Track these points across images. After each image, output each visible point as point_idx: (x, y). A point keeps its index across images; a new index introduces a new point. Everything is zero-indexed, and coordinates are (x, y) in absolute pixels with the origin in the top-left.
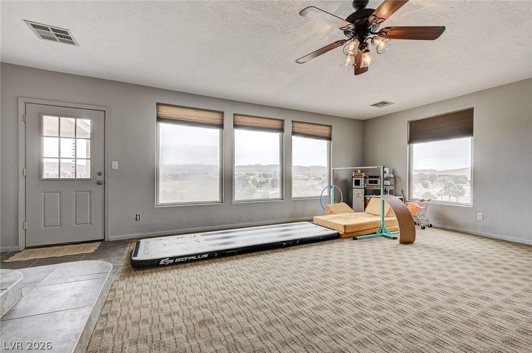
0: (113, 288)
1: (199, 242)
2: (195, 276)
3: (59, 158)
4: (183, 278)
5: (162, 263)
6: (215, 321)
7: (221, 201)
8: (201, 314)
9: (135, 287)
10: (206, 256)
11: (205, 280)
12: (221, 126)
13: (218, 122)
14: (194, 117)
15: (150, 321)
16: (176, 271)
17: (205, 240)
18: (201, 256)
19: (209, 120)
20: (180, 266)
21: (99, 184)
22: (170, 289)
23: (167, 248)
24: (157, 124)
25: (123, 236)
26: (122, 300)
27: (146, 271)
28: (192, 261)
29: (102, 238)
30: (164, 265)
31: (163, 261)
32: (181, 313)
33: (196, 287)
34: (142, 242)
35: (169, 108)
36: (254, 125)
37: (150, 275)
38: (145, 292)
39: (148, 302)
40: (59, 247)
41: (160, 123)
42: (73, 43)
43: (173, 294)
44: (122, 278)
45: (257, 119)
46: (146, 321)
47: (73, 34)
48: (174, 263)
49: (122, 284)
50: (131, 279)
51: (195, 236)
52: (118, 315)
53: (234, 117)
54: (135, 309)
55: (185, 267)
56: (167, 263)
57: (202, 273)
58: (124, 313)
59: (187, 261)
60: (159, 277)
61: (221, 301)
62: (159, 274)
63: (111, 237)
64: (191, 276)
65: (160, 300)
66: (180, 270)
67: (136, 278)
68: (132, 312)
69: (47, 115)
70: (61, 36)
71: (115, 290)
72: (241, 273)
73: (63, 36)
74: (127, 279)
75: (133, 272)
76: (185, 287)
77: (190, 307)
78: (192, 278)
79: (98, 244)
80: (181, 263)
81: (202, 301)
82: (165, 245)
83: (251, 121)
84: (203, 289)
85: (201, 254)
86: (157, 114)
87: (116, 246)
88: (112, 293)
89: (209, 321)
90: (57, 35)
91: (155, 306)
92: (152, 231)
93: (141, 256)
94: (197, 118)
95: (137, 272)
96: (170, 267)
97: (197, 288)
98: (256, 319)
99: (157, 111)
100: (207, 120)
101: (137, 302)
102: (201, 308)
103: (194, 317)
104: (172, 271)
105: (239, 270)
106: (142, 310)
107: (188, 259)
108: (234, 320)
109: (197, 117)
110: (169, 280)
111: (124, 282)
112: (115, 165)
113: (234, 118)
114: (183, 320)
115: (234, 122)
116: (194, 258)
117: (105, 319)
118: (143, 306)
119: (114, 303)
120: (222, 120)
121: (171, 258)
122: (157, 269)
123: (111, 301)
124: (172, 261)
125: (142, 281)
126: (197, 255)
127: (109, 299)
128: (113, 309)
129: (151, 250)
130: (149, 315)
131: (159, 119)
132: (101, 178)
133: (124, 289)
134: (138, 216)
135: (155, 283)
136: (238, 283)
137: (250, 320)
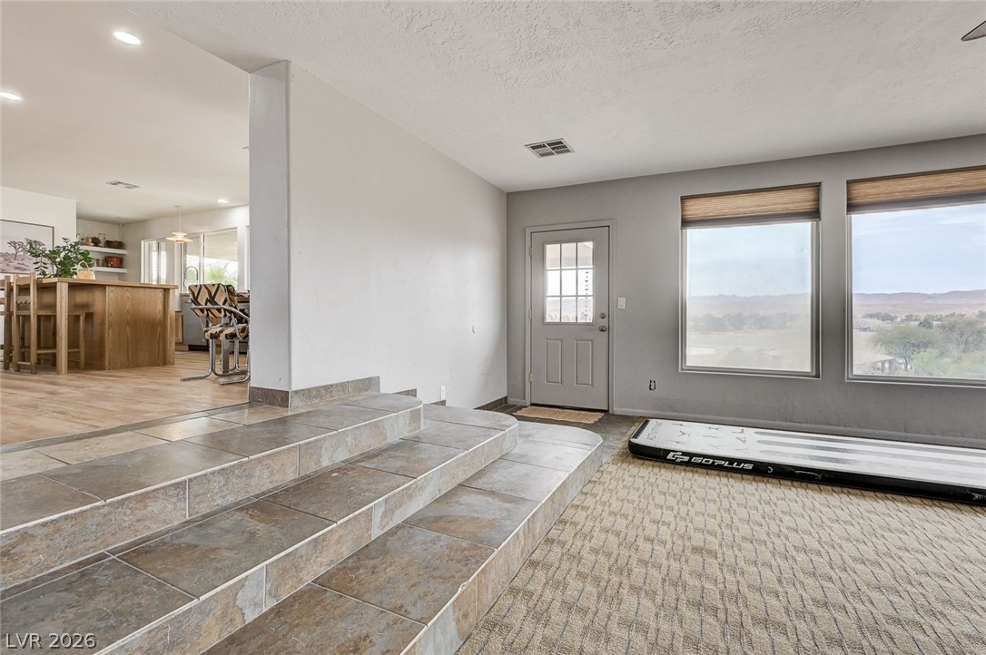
0: (601, 469)
1: (745, 442)
2: (718, 491)
3: (561, 296)
4: (695, 487)
5: (670, 456)
6: (719, 555)
7: (814, 374)
8: (702, 540)
9: (626, 477)
10: (750, 467)
11: (733, 501)
12: (814, 214)
13: (808, 206)
14: (750, 207)
15: (630, 518)
16: (689, 475)
17: (758, 442)
18: (739, 465)
19: (785, 206)
20: (700, 470)
21: (602, 330)
22: (670, 494)
23: (685, 438)
24: (682, 232)
25: (631, 410)
26: (606, 485)
27: (647, 462)
28: (721, 468)
29: (606, 409)
30: (673, 462)
31: (672, 454)
32: (673, 526)
33: (711, 505)
34: (652, 422)
35: (702, 200)
36: (913, 195)
37: (650, 469)
38: (636, 485)
39: (636, 498)
40: (560, 410)
41: (688, 230)
42: (568, 151)
43: (672, 502)
44: (614, 462)
45: (923, 178)
46: (626, 516)
47: (568, 142)
48: (689, 464)
49: (612, 468)
50: (625, 466)
51: (743, 431)
52: (598, 498)
53: (848, 187)
54: (618, 499)
55: (707, 474)
56: (678, 460)
57: (732, 490)
58: (605, 498)
59: (712, 467)
60: (661, 476)
61: (744, 538)
62: (663, 471)
63: (617, 410)
64: (710, 488)
65: (651, 502)
66: (696, 476)
67: (631, 466)
68: (613, 500)
69: (550, 243)
70: (557, 148)
71: (602, 472)
72: (813, 515)
73: (559, 147)
74: (619, 465)
75: (630, 459)
76: (694, 499)
77: (690, 525)
78: (712, 491)
79: (600, 415)
80: (700, 465)
81: (713, 524)
82: (684, 434)
83: (900, 188)
84: (722, 511)
85: (740, 461)
86: (682, 216)
87: (620, 423)
88: (599, 475)
89: (709, 552)
90: (553, 149)
91: (643, 505)
92: (674, 411)
93: (643, 440)
94: (758, 209)
95: (636, 460)
96: (682, 468)
97: (712, 508)
98: (798, 586)
99: (682, 211)
100: (780, 208)
101: (622, 494)
102: (705, 532)
103: (690, 538)
104: (683, 474)
105: (810, 509)
106: (626, 504)
107: (714, 462)
108: (756, 569)
109: (757, 206)
110: (674, 482)
111: (615, 467)
112: (622, 303)
113: (848, 191)
114: (672, 535)
115: (848, 199)
116: (726, 464)
117: (584, 497)
118: (628, 500)
119: (597, 485)
120: (818, 200)
121: (684, 454)
122: (663, 465)
123: (595, 482)
124: (686, 459)
125: (636, 472)
126: (731, 461)
127: (594, 479)
128: (595, 491)
129: (659, 434)
130: (631, 512)
131: (686, 223)
132: (604, 322)
133: (613, 474)
134: (652, 383)
135: (654, 481)
136: (795, 527)
137: (784, 581)
